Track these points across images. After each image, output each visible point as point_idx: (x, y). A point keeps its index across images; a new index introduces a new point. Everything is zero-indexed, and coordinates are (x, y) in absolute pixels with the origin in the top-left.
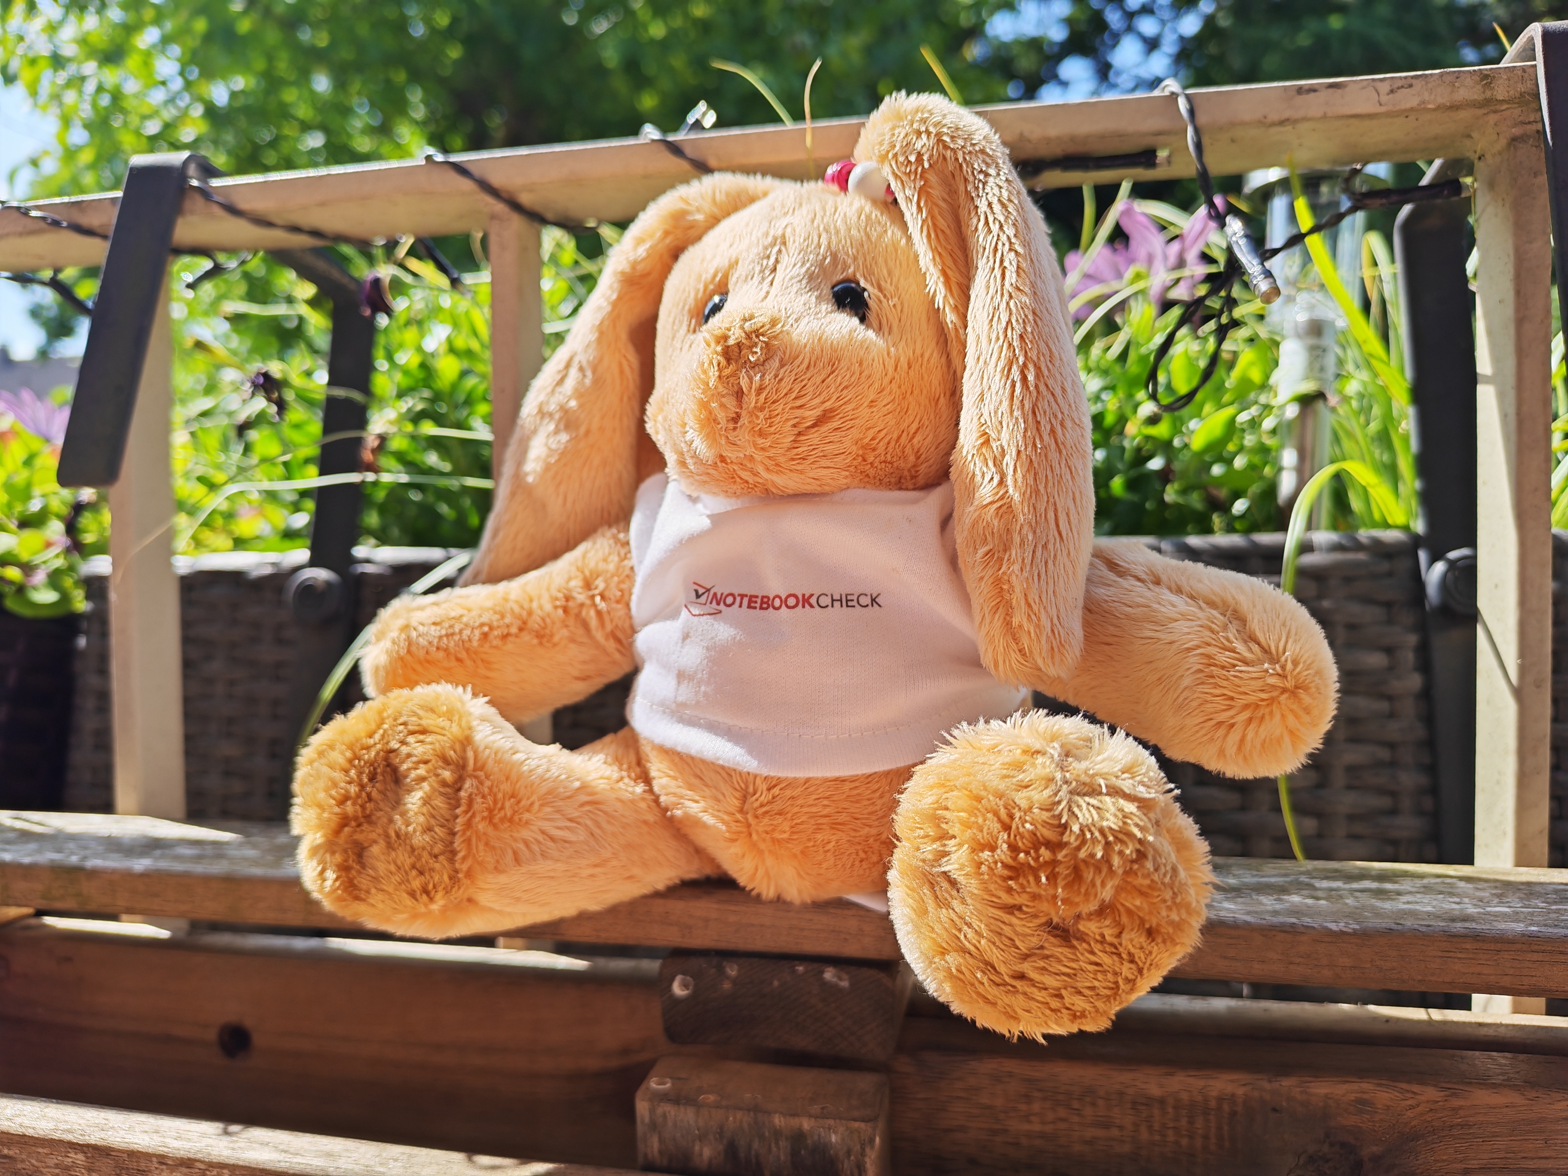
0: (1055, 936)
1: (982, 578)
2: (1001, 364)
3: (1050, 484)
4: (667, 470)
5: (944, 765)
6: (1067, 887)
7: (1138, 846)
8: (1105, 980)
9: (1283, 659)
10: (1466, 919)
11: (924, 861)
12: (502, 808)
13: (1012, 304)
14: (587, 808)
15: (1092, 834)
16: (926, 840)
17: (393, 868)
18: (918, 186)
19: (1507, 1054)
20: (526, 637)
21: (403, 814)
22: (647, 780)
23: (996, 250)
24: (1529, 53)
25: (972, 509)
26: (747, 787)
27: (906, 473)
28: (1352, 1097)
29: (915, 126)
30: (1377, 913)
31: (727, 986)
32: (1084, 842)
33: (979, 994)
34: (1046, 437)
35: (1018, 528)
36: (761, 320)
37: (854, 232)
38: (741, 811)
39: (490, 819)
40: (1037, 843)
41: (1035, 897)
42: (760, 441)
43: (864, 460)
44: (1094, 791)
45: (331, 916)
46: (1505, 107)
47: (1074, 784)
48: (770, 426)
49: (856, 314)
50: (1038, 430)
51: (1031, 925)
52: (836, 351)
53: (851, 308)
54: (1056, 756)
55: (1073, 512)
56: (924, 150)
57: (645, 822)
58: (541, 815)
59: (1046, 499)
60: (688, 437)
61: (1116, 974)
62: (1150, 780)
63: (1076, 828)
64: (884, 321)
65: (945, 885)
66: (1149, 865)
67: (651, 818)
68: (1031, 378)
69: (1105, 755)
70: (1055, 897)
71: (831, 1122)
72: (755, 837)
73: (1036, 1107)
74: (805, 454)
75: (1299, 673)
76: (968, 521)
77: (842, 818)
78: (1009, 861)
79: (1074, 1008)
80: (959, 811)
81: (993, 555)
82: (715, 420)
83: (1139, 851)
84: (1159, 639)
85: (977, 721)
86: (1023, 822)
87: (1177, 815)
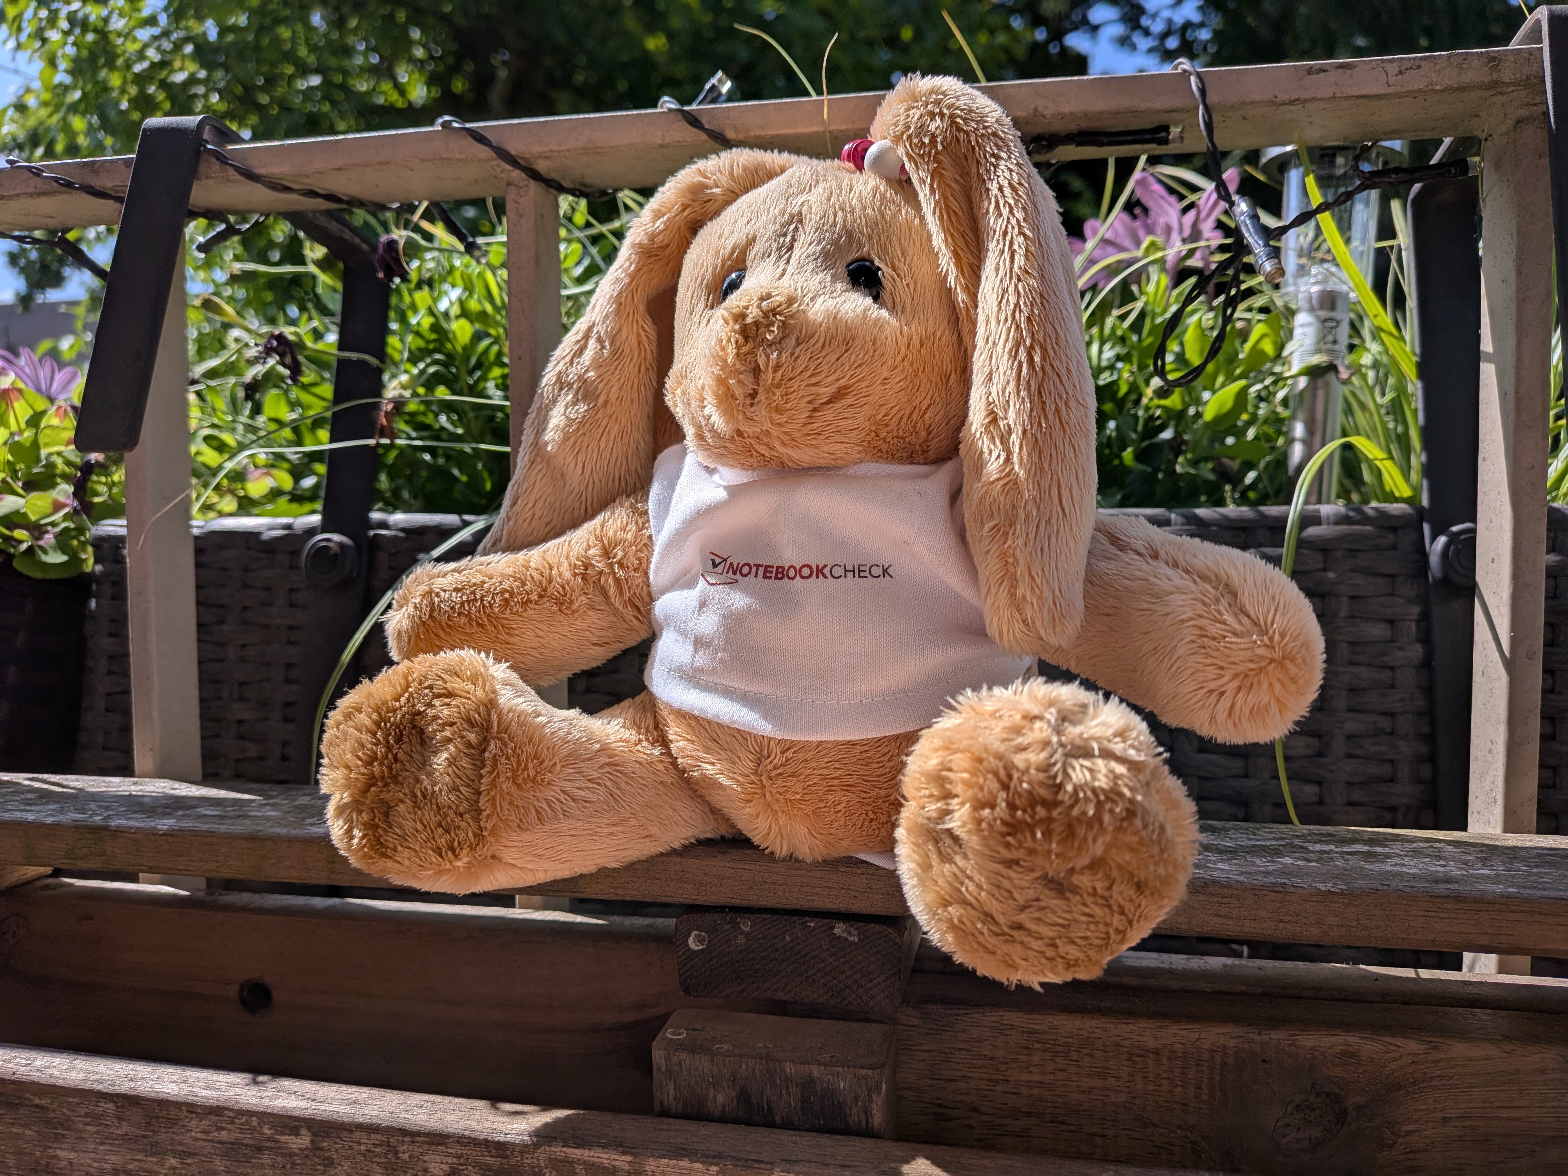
0: (1051, 889)
1: (988, 551)
2: (1009, 345)
3: (1054, 461)
4: (685, 442)
5: (949, 729)
6: (1061, 842)
7: (1127, 805)
8: (1097, 930)
9: (1271, 632)
10: (1449, 880)
11: (929, 819)
12: (526, 768)
13: (1020, 286)
14: (607, 769)
15: (1085, 793)
16: (931, 800)
17: (419, 826)
18: (931, 167)
19: (1489, 1011)
20: (546, 603)
21: (430, 774)
22: (663, 741)
23: (1005, 233)
24: (1535, 35)
25: (979, 485)
26: (761, 750)
27: (917, 447)
28: (1338, 1049)
29: (929, 107)
30: (1365, 875)
31: (741, 941)
32: (1077, 800)
33: (979, 943)
34: (1051, 417)
35: (1023, 504)
36: (778, 299)
37: (869, 211)
38: (756, 773)
39: (513, 779)
40: (1033, 801)
41: (1032, 852)
42: (776, 417)
43: (877, 435)
44: (1088, 754)
46: (1511, 89)
47: (1069, 747)
48: (786, 403)
49: (870, 295)
50: (1043, 409)
51: (1028, 878)
52: (850, 330)
53: (865, 287)
54: (1053, 720)
55: (1075, 488)
56: (938, 132)
57: (663, 783)
58: (561, 775)
59: (1049, 475)
60: (707, 411)
61: (1107, 925)
62: (1141, 743)
63: (1069, 788)
64: (898, 300)
65: (948, 841)
66: (1138, 823)
67: (668, 778)
68: (1037, 359)
69: (1098, 721)
70: (1049, 852)
71: (840, 1069)
72: (768, 797)
74: (820, 429)
75: (1286, 645)
76: (976, 498)
77: (853, 780)
78: (1007, 818)
79: (1068, 957)
80: (962, 772)
81: (999, 530)
82: (733, 396)
83: (1128, 810)
84: (1155, 611)
85: (981, 688)
86: (1021, 782)
87: (1165, 778)
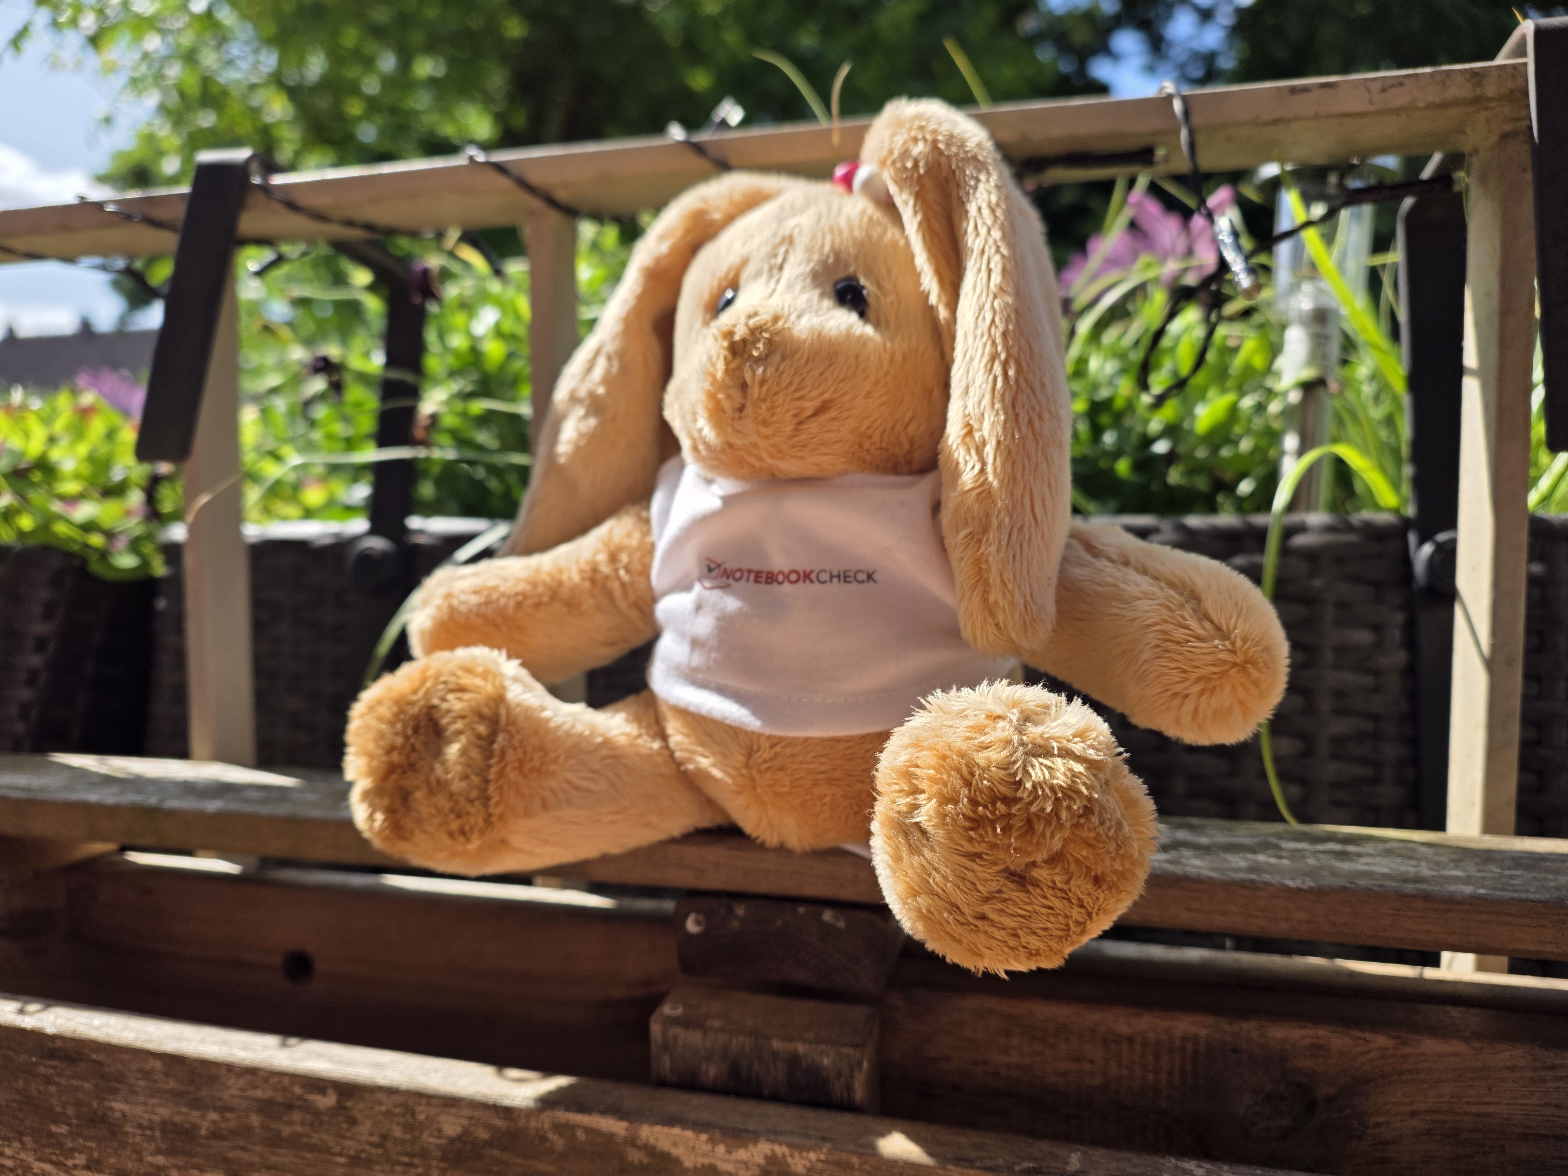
0: (1013, 882)
1: (962, 559)
2: (985, 360)
3: (1027, 471)
4: (682, 454)
5: (918, 728)
6: (1021, 837)
7: (1085, 803)
8: (1058, 922)
9: (1233, 636)
10: (1418, 880)
11: (899, 812)
12: (531, 760)
13: (996, 303)
14: (608, 761)
15: (1043, 791)
16: (901, 794)
17: (433, 811)
18: (914, 190)
20: (556, 606)
21: (443, 763)
22: (663, 736)
23: (983, 252)
24: (1521, 50)
25: (956, 494)
26: (752, 745)
27: (901, 459)
28: (1308, 1041)
29: (913, 133)
30: (1334, 872)
31: (735, 924)
32: (1036, 797)
33: (947, 932)
34: (1024, 429)
35: (996, 512)
36: (764, 317)
37: (856, 233)
38: (746, 766)
39: (520, 769)
40: (994, 798)
41: (994, 846)
42: (763, 430)
43: (861, 446)
44: (1047, 752)
45: (380, 853)
46: (1495, 104)
47: (1030, 746)
48: (772, 415)
49: (856, 310)
50: (1017, 421)
51: (990, 871)
52: (834, 346)
53: (851, 305)
54: (1015, 721)
55: (1048, 497)
56: (920, 157)
57: (662, 775)
58: (566, 766)
59: (1022, 485)
60: (699, 424)
61: (1067, 917)
62: (1100, 743)
63: (1029, 785)
64: (882, 317)
65: (917, 834)
66: (1095, 820)
67: (666, 771)
68: (1011, 372)
69: (1059, 721)
70: (1008, 846)
71: (823, 1047)
72: (759, 790)
73: (1014, 1041)
74: (806, 441)
75: (1248, 649)
76: (952, 506)
77: (838, 774)
78: (970, 814)
79: (1029, 946)
80: (929, 769)
81: (973, 537)
82: (723, 410)
83: (1085, 807)
84: (1124, 616)
85: (951, 688)
86: (982, 778)
87: (1125, 776)
